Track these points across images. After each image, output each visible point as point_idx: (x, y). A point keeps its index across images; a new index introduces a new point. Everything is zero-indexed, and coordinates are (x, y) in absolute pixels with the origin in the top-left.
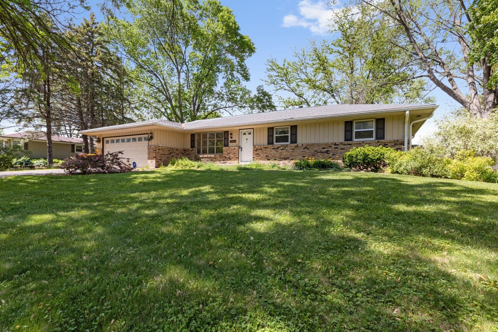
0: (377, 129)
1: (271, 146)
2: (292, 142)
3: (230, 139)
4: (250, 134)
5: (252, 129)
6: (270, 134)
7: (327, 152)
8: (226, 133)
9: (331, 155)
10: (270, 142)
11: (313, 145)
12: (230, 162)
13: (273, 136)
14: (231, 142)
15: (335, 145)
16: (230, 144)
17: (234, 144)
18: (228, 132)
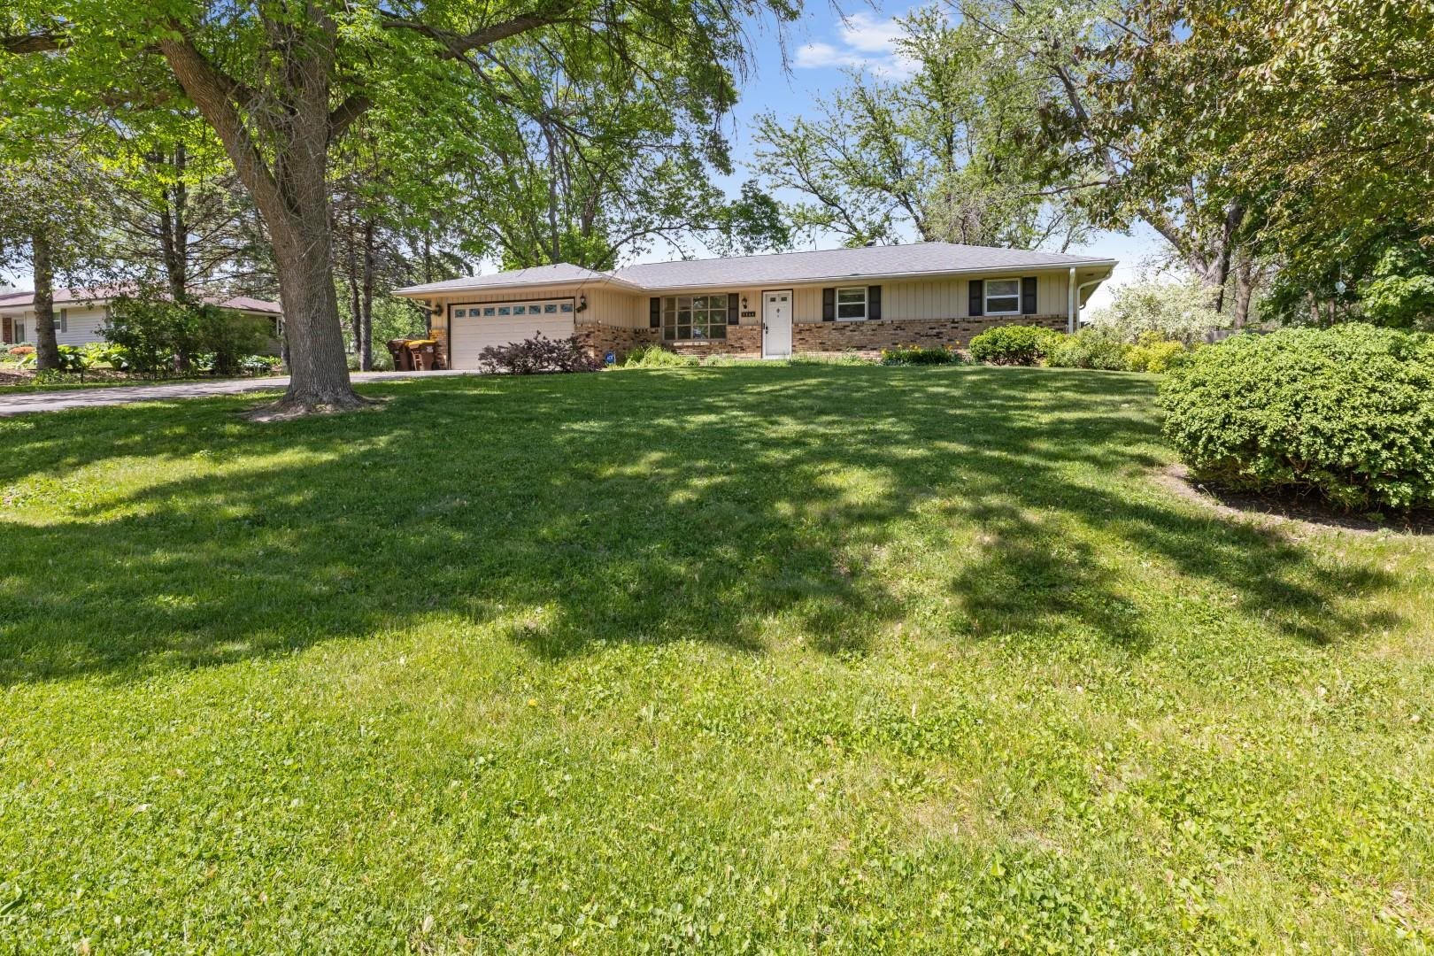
0: (1024, 296)
1: (829, 324)
2: (871, 317)
3: (741, 309)
4: (784, 299)
5: (792, 292)
6: (828, 301)
7: (938, 335)
8: (733, 297)
9: (945, 340)
10: (829, 315)
11: (912, 322)
12: (743, 355)
13: (833, 304)
14: (744, 315)
15: (953, 322)
16: (742, 320)
17: (751, 319)
18: (737, 295)
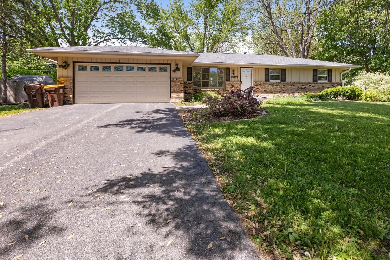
1: (267, 82)
2: (282, 81)
3: (231, 75)
4: (248, 72)
5: (253, 68)
6: (267, 73)
7: (305, 88)
9: (307, 90)
10: (267, 79)
11: (297, 83)
13: (268, 75)
14: (233, 77)
15: (310, 84)
16: (232, 79)
17: (236, 79)
18: (229, 69)
